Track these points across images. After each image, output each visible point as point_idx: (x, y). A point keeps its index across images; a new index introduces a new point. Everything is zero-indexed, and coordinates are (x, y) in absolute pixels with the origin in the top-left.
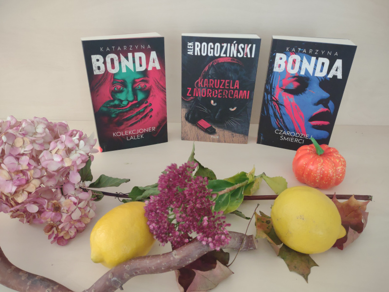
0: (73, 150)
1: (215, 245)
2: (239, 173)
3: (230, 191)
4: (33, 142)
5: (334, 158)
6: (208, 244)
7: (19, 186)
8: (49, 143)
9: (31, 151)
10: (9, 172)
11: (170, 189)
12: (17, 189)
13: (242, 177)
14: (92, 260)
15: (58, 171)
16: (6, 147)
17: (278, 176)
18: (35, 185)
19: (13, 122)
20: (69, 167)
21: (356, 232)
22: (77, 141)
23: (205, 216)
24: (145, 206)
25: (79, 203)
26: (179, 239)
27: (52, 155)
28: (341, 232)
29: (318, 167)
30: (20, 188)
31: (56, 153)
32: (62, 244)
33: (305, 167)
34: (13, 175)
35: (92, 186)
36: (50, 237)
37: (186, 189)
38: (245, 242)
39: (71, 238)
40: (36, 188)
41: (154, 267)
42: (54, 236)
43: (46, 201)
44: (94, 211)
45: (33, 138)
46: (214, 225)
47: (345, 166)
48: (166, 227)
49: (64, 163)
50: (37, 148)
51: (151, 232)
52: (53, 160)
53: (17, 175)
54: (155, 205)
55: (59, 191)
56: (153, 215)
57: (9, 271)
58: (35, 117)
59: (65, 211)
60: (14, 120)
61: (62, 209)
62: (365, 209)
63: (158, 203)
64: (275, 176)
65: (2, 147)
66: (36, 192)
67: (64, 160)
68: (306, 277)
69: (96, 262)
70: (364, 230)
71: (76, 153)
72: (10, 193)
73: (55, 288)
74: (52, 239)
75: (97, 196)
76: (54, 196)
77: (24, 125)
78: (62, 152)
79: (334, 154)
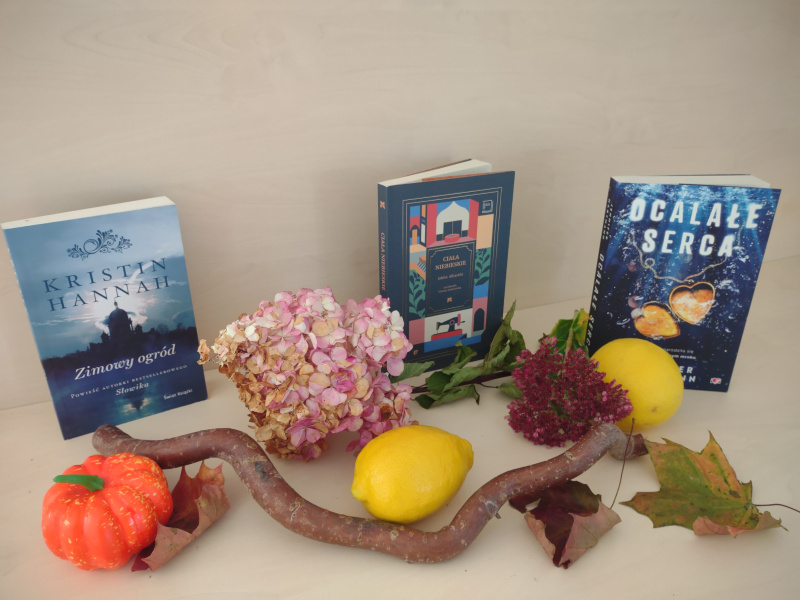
30: (348, 394)
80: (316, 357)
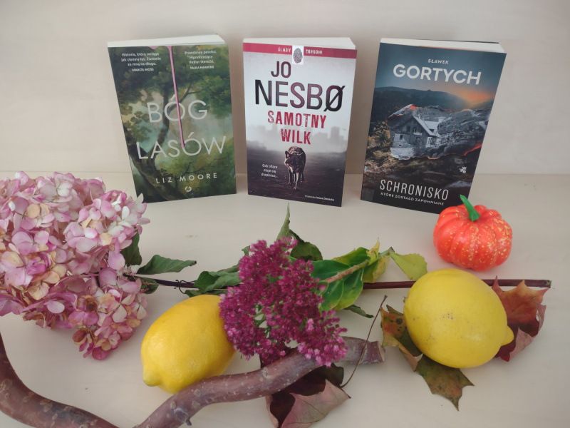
0: (112, 221)
1: (324, 360)
2: (356, 249)
3: (344, 276)
4: (53, 210)
5: (494, 226)
6: (313, 358)
7: (35, 276)
8: (78, 211)
9: (51, 224)
10: (21, 256)
11: (257, 279)
12: (33, 280)
13: (360, 255)
14: (145, 381)
15: (91, 252)
16: (16, 219)
17: (412, 252)
18: (59, 274)
19: (24, 181)
20: (107, 247)
21: (529, 336)
22: (118, 208)
23: (309, 317)
24: (220, 302)
25: (123, 298)
26: (271, 351)
27: (83, 229)
28: (506, 336)
29: (472, 239)
30: (38, 278)
31: (88, 226)
32: (100, 358)
33: (452, 240)
34: (26, 259)
35: (141, 271)
36: (82, 348)
37: (281, 278)
38: (366, 351)
39: (112, 349)
40: (61, 278)
41: (236, 393)
42: (88, 346)
43: (76, 296)
44: (145, 309)
45: (54, 205)
46: (323, 330)
47: (510, 236)
48: (251, 333)
49: (100, 240)
50: (61, 218)
51: (229, 340)
52: (85, 236)
53: (31, 259)
54: (235, 301)
55: (94, 281)
56: (233, 316)
57: (25, 400)
58: (56, 173)
59: (104, 311)
60: (25, 177)
61: (99, 307)
62: (542, 301)
63: (240, 299)
64: (407, 253)
65: (9, 218)
66: (61, 284)
67: (101, 237)
68: (455, 401)
69: (150, 385)
70: (539, 332)
71: (117, 225)
72: (23, 286)
73: (92, 424)
74: (85, 351)
75: (149, 286)
76: (86, 288)
77: (40, 185)
78: (97, 225)
79: (495, 220)
80: (18, 237)
